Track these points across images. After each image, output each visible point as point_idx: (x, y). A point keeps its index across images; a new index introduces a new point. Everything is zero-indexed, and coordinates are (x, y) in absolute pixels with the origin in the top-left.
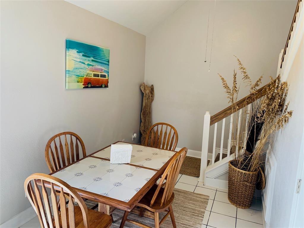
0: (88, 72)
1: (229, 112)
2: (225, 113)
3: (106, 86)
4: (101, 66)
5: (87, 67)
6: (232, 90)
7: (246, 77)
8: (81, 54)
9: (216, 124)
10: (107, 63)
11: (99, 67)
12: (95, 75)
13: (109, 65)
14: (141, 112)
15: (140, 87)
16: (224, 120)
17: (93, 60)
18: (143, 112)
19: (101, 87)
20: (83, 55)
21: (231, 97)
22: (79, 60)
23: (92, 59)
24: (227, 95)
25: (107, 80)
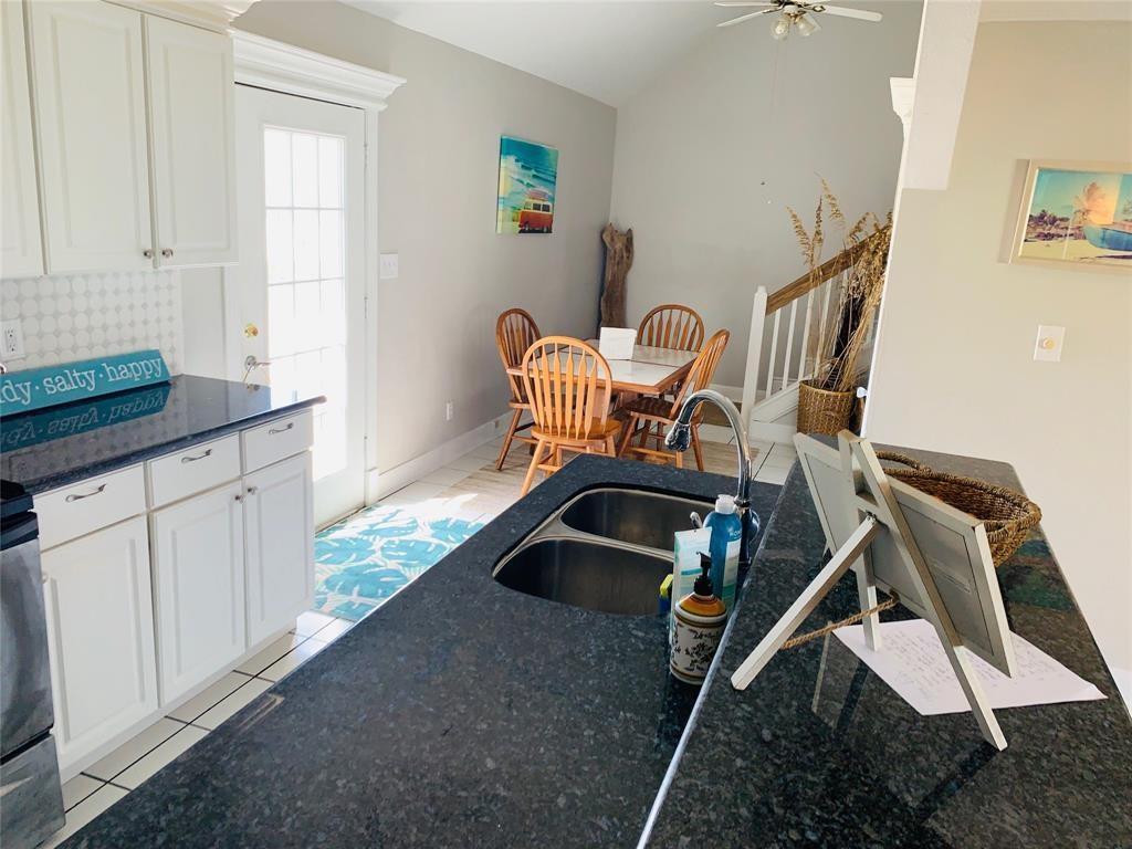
0: (527, 200)
1: (805, 285)
2: (798, 288)
3: (549, 231)
4: (546, 187)
5: (524, 187)
6: (811, 238)
7: (837, 214)
8: (520, 164)
9: (778, 312)
10: (552, 179)
11: (542, 189)
12: (537, 207)
13: (554, 183)
14: (601, 294)
15: (602, 233)
16: (795, 301)
17: (534, 176)
18: (608, 295)
19: (541, 232)
20: (523, 166)
21: (809, 252)
22: (516, 177)
23: (533, 172)
24: (802, 248)
25: (552, 216)
